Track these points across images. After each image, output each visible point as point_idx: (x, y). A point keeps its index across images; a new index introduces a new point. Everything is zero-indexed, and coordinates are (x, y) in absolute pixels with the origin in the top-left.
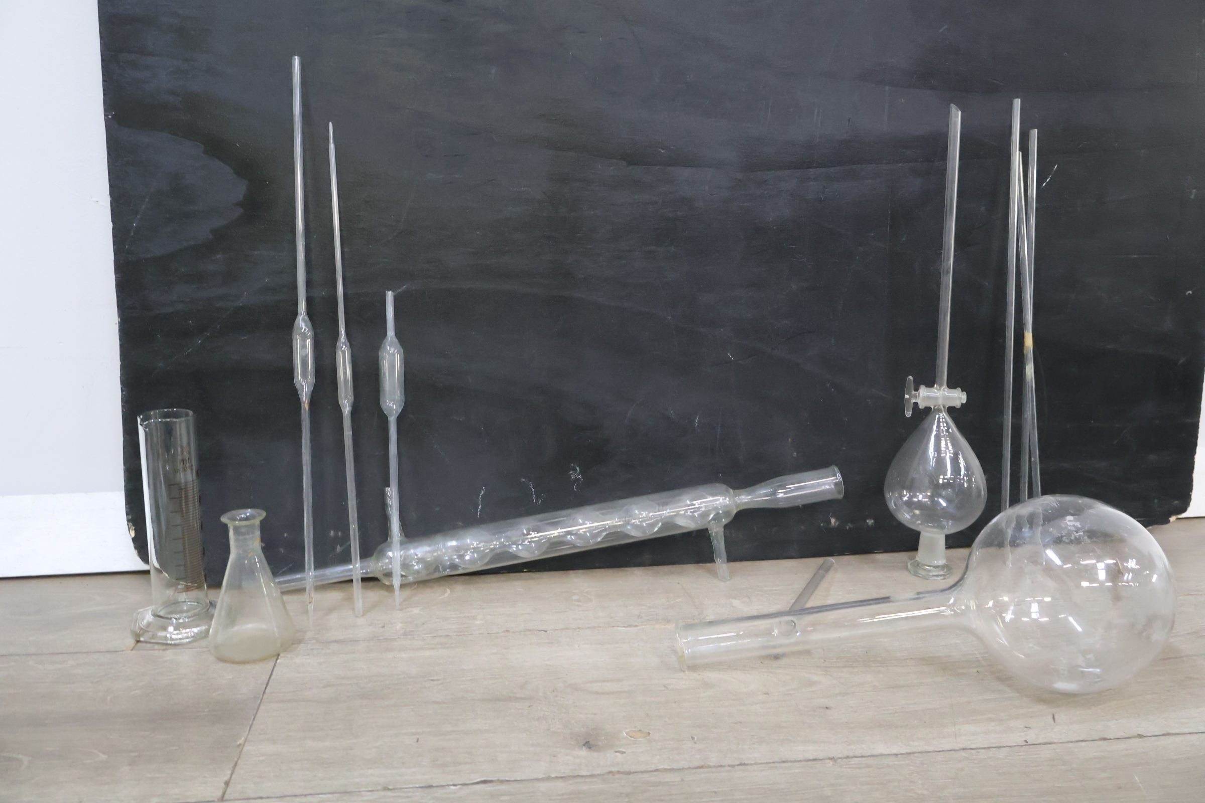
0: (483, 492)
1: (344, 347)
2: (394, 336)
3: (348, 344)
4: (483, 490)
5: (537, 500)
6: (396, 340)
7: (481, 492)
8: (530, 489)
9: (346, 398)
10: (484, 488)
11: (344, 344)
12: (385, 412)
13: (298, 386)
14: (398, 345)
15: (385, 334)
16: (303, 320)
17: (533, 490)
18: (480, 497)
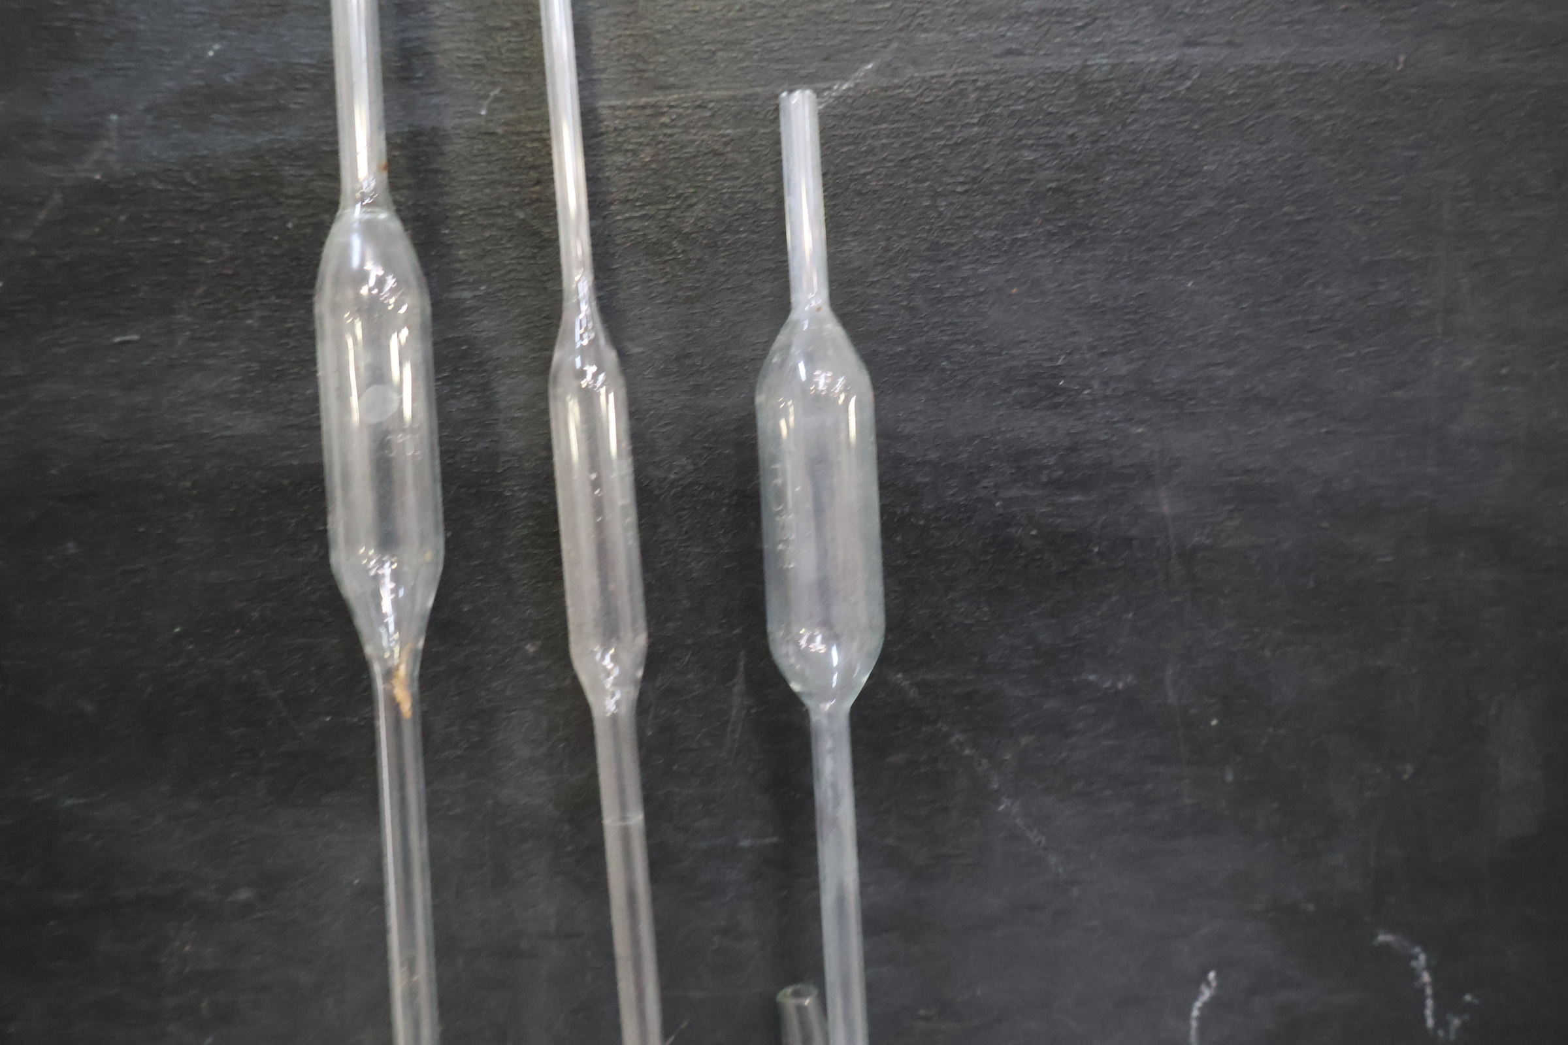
0: (1206, 994)
1: (591, 370)
2: (826, 311)
3: (611, 356)
4: (1208, 984)
5: (1441, 1022)
6: (833, 329)
7: (1196, 995)
8: (1414, 975)
9: (610, 632)
10: (1212, 975)
11: (591, 353)
12: (796, 687)
13: (351, 587)
14: (849, 355)
15: (781, 306)
16: (369, 230)
17: (1426, 977)
18: (1195, 1013)
